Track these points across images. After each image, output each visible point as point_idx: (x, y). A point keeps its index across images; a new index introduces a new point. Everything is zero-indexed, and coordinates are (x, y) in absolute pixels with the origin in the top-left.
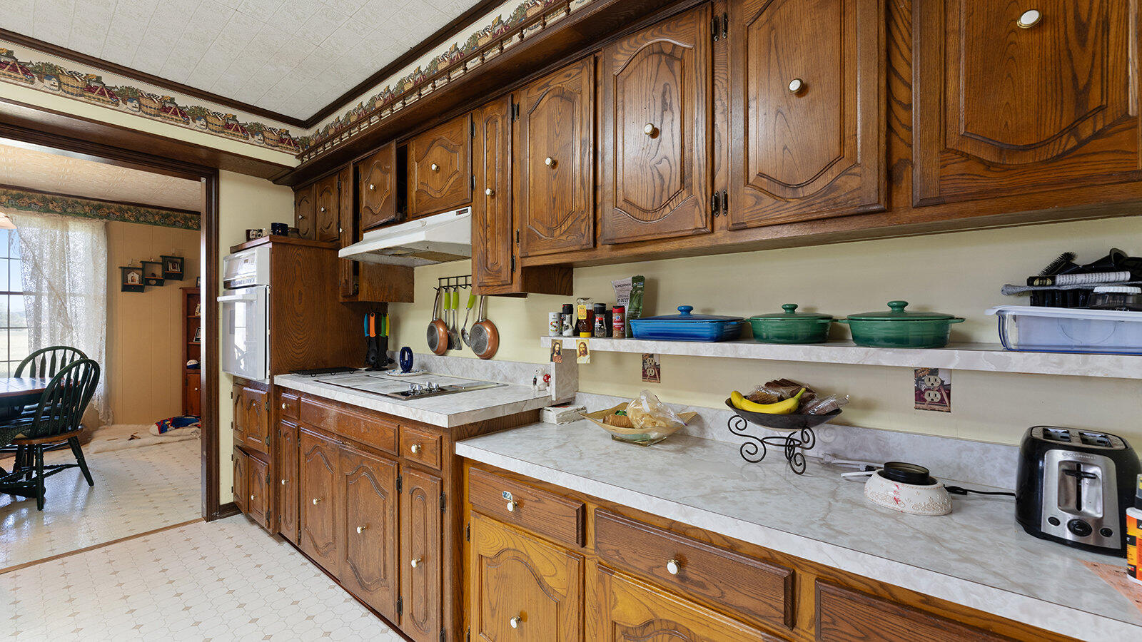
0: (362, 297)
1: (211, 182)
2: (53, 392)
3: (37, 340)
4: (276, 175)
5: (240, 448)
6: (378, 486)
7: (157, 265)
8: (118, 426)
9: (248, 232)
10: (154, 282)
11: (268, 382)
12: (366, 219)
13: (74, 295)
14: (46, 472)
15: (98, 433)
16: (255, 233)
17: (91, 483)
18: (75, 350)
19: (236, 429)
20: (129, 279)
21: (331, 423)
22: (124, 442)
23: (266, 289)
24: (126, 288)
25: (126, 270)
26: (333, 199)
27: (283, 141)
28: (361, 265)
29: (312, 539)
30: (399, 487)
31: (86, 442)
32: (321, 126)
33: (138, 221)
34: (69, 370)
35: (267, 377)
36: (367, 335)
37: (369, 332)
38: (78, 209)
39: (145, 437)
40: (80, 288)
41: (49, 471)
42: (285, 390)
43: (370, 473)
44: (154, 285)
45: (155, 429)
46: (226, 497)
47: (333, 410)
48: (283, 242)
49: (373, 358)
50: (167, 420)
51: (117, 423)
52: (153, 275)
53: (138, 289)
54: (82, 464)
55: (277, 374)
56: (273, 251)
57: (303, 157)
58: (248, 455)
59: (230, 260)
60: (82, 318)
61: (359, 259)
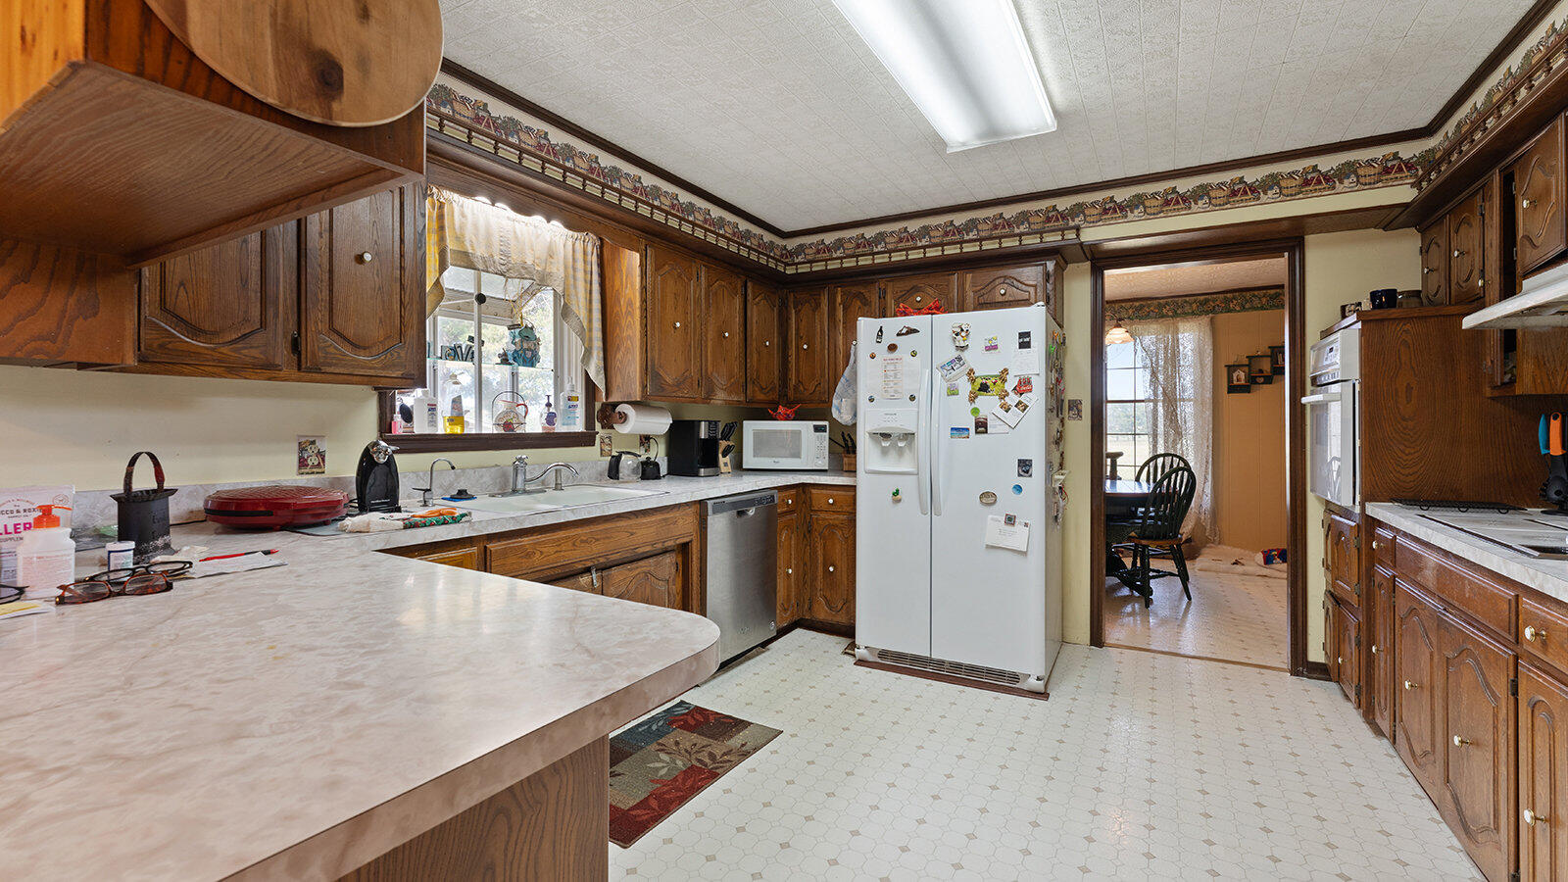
0: (1526, 386)
1: (1294, 255)
2: (1155, 499)
3: (1155, 446)
4: (1387, 219)
5: (1332, 594)
6: (1488, 685)
7: (1265, 359)
8: (1224, 547)
9: (1343, 308)
10: (1262, 380)
11: (1357, 510)
12: (1526, 256)
13: (1184, 400)
14: (1151, 574)
15: (1205, 551)
16: (1353, 307)
17: (1189, 598)
18: (1181, 458)
19: (1327, 569)
20: (1235, 378)
21: (1429, 576)
22: (1226, 565)
23: (1354, 385)
24: (1233, 389)
25: (1231, 369)
26: (1475, 232)
27: (1388, 171)
28: (1519, 335)
29: (1408, 739)
30: (1515, 693)
31: (1193, 557)
32: (1450, 127)
33: (1243, 309)
34: (1169, 476)
35: (1357, 503)
36: (1543, 451)
37: (1548, 447)
38: (1187, 309)
39: (1251, 566)
40: (1189, 393)
41: (1155, 574)
42: (1380, 524)
43: (1476, 659)
44: (1262, 383)
45: (1260, 558)
46: (1316, 654)
47: (1433, 559)
48: (1377, 317)
49: (1558, 493)
50: (1275, 550)
51: (1225, 544)
52: (1261, 371)
53: (1244, 389)
54: (1184, 577)
55: (1371, 501)
56: (1363, 332)
57: (1420, 183)
58: (1339, 604)
59: (1319, 349)
60: (1190, 424)
61: (1512, 324)
